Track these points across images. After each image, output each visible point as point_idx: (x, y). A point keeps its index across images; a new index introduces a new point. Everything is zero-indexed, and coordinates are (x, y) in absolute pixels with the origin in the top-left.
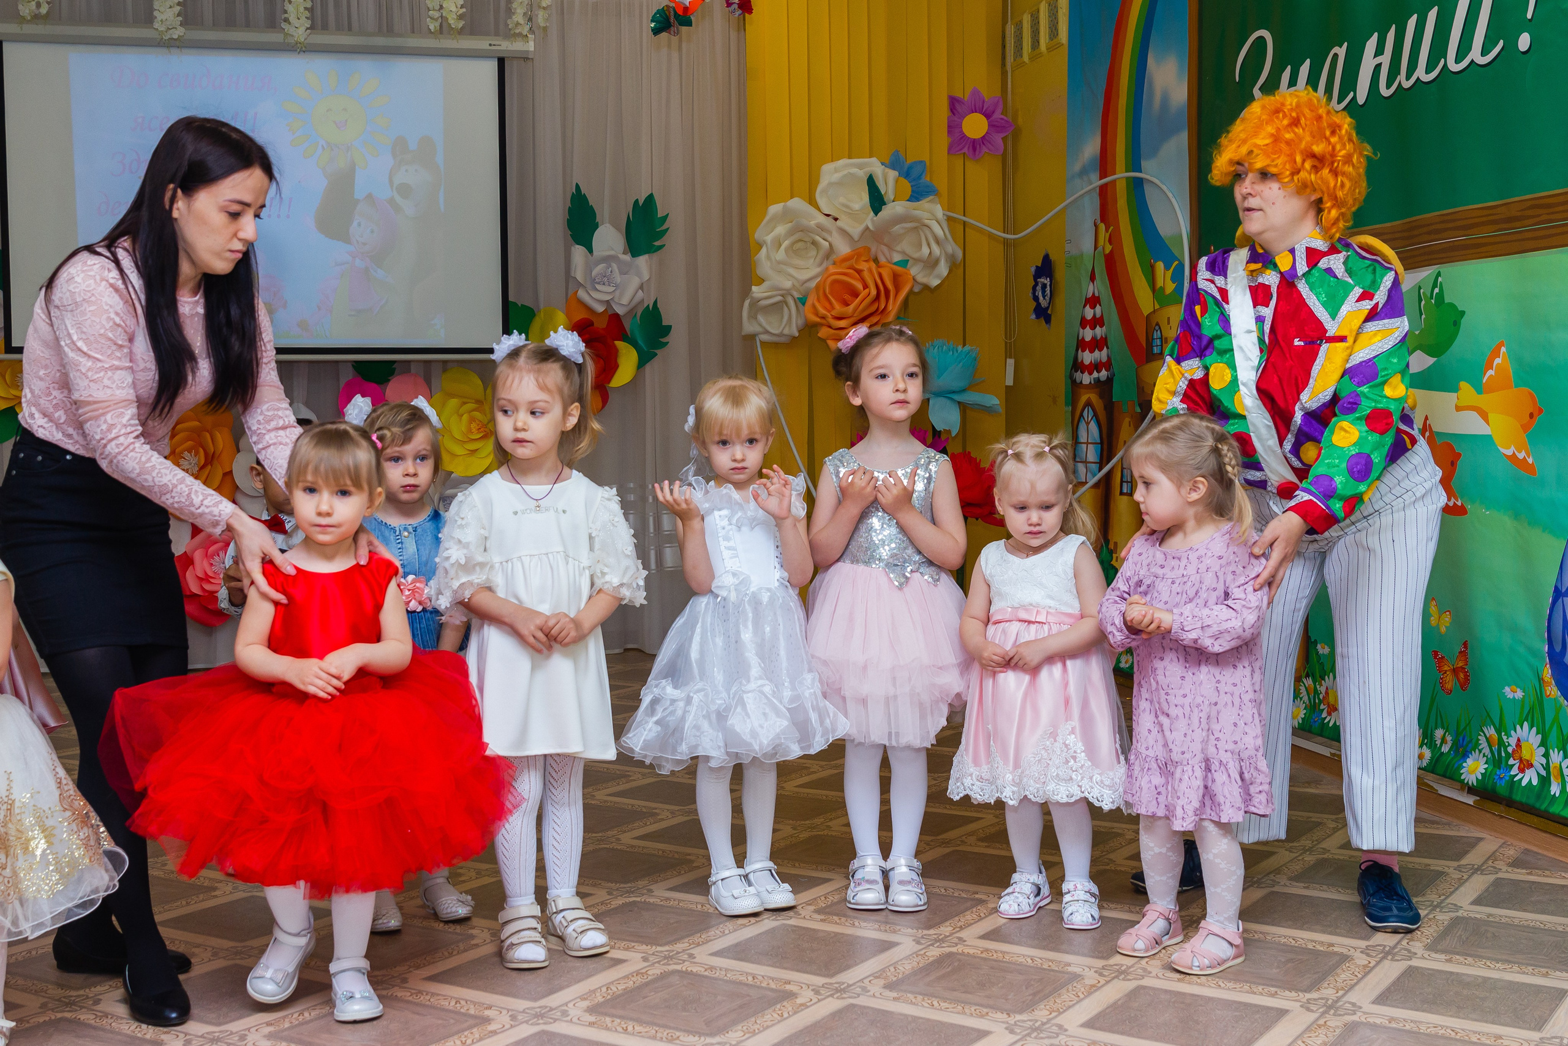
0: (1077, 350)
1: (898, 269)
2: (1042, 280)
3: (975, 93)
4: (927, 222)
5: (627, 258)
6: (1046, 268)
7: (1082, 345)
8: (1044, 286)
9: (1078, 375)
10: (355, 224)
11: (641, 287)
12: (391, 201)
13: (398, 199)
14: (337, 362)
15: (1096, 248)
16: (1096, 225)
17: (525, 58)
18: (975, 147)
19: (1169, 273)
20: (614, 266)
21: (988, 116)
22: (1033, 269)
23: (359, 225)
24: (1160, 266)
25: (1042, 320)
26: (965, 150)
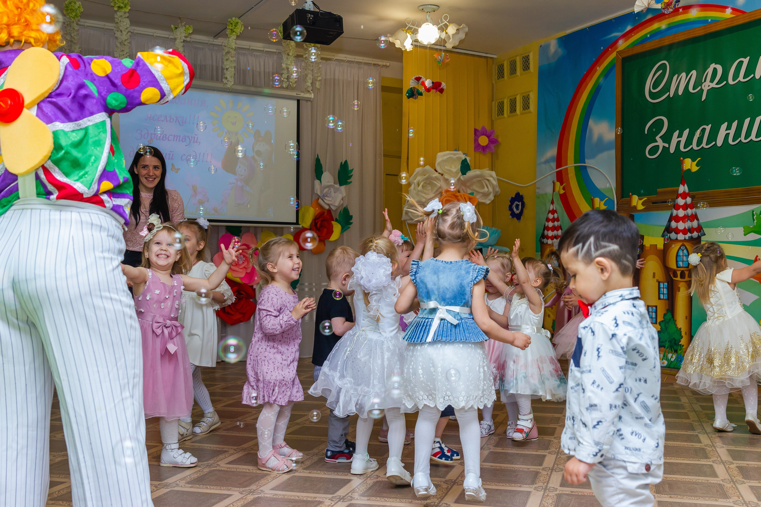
0: (544, 230)
1: (470, 196)
2: (516, 203)
3: (483, 128)
4: (488, 178)
5: (337, 186)
6: (518, 197)
7: (546, 228)
8: (517, 206)
9: (545, 241)
10: (238, 166)
11: (342, 199)
12: (253, 157)
13: (256, 157)
14: (218, 226)
15: (554, 191)
16: (554, 183)
17: (308, 100)
18: (484, 149)
19: (603, 202)
20: (332, 189)
21: (488, 137)
22: (510, 199)
23: (240, 167)
24: (597, 200)
25: (515, 219)
26: (480, 150)
